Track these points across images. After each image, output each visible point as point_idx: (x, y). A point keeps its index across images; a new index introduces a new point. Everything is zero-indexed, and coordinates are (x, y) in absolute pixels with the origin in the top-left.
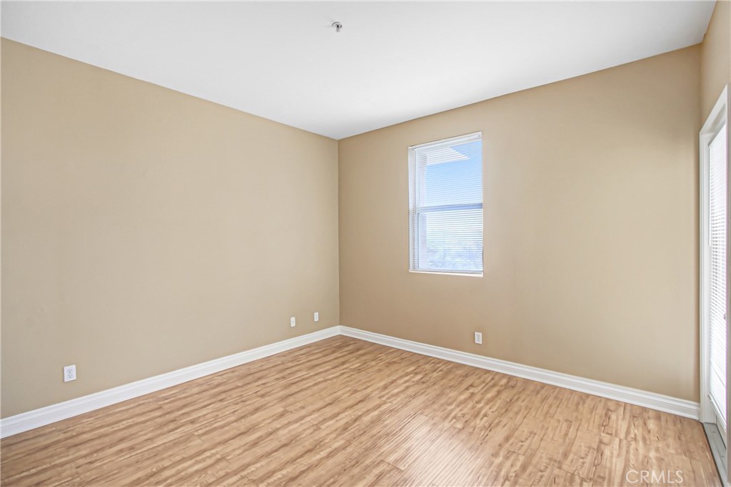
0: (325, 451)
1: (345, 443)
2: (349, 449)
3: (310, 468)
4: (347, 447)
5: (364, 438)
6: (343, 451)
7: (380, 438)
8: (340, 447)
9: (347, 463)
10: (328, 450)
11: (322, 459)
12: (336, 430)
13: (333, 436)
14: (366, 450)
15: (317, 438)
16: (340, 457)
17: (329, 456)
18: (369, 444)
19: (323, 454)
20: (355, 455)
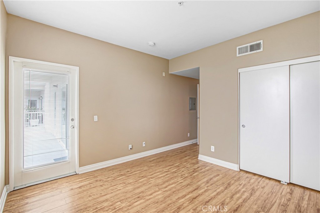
0: (187, 198)
1: (179, 200)
2: (177, 197)
3: (192, 192)
4: (178, 199)
5: (169, 202)
6: (179, 197)
7: (162, 201)
8: (181, 199)
9: (177, 192)
10: (186, 198)
11: (188, 195)
12: (184, 208)
13: (185, 205)
14: (169, 197)
15: (193, 205)
16: (180, 195)
17: (185, 196)
18: (168, 199)
19: (188, 197)
20: (174, 195)
